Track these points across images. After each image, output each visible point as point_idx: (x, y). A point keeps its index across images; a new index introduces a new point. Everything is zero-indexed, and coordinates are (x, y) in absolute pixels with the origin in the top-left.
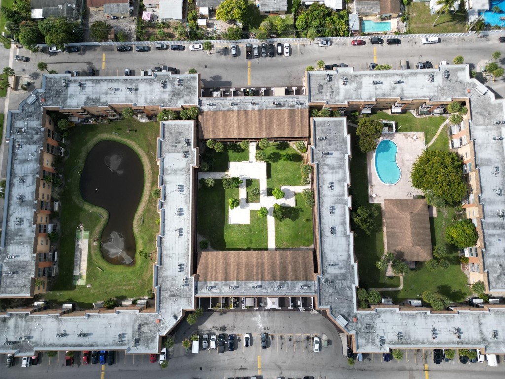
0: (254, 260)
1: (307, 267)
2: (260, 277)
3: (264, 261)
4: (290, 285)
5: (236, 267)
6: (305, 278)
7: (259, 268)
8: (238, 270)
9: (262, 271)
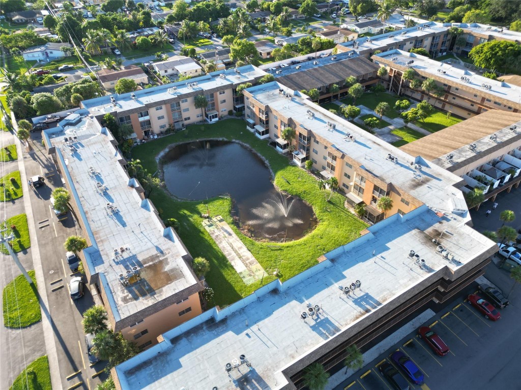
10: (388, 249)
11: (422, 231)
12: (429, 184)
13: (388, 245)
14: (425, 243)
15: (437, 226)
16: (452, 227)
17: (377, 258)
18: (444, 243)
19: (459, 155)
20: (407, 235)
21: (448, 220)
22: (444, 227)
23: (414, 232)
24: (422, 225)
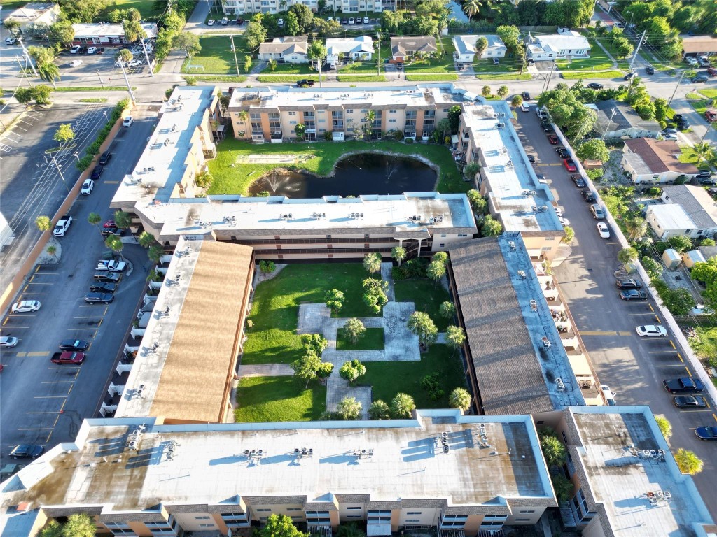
0: (222, 317)
1: (183, 406)
2: (185, 322)
3: (216, 332)
4: (156, 370)
5: (215, 290)
6: (159, 398)
7: (202, 323)
8: (209, 292)
9: (196, 326)
10: (169, 168)
11: (160, 188)
12: (184, 221)
13: (170, 170)
14: (153, 183)
15: (154, 196)
16: (145, 201)
17: (170, 162)
18: (143, 190)
19: (185, 267)
20: (165, 182)
21: (150, 204)
22: (150, 198)
23: (163, 185)
24: (162, 191)
